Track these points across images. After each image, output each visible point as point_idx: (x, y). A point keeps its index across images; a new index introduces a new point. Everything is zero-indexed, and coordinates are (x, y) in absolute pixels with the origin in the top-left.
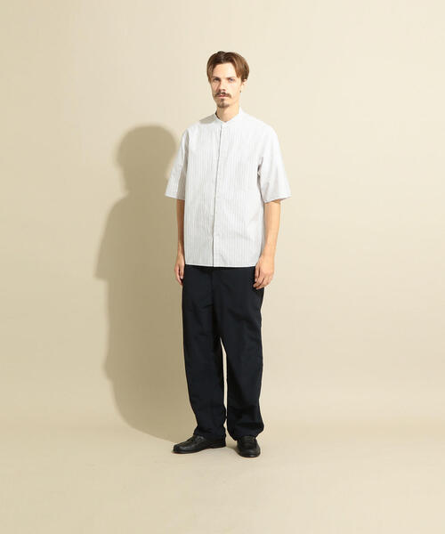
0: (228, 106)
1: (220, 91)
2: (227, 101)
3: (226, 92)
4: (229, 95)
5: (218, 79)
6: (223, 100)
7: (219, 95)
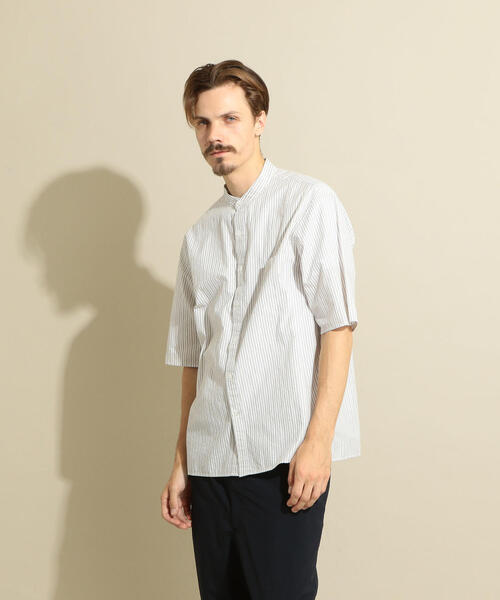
0: (232, 170)
1: (211, 143)
2: (229, 160)
3: (225, 144)
4: (230, 149)
5: (206, 122)
6: (220, 160)
7: (212, 150)
